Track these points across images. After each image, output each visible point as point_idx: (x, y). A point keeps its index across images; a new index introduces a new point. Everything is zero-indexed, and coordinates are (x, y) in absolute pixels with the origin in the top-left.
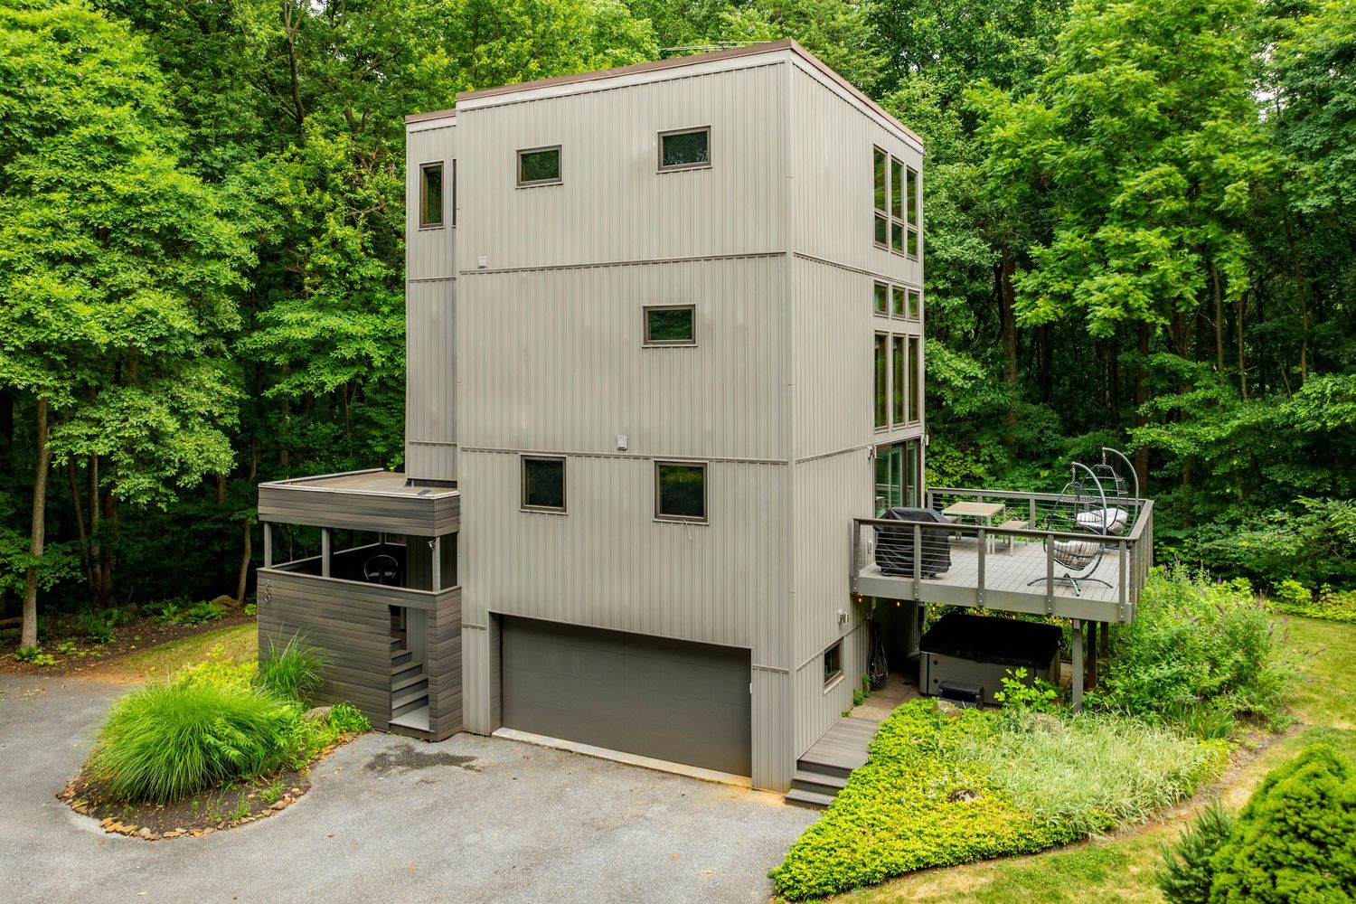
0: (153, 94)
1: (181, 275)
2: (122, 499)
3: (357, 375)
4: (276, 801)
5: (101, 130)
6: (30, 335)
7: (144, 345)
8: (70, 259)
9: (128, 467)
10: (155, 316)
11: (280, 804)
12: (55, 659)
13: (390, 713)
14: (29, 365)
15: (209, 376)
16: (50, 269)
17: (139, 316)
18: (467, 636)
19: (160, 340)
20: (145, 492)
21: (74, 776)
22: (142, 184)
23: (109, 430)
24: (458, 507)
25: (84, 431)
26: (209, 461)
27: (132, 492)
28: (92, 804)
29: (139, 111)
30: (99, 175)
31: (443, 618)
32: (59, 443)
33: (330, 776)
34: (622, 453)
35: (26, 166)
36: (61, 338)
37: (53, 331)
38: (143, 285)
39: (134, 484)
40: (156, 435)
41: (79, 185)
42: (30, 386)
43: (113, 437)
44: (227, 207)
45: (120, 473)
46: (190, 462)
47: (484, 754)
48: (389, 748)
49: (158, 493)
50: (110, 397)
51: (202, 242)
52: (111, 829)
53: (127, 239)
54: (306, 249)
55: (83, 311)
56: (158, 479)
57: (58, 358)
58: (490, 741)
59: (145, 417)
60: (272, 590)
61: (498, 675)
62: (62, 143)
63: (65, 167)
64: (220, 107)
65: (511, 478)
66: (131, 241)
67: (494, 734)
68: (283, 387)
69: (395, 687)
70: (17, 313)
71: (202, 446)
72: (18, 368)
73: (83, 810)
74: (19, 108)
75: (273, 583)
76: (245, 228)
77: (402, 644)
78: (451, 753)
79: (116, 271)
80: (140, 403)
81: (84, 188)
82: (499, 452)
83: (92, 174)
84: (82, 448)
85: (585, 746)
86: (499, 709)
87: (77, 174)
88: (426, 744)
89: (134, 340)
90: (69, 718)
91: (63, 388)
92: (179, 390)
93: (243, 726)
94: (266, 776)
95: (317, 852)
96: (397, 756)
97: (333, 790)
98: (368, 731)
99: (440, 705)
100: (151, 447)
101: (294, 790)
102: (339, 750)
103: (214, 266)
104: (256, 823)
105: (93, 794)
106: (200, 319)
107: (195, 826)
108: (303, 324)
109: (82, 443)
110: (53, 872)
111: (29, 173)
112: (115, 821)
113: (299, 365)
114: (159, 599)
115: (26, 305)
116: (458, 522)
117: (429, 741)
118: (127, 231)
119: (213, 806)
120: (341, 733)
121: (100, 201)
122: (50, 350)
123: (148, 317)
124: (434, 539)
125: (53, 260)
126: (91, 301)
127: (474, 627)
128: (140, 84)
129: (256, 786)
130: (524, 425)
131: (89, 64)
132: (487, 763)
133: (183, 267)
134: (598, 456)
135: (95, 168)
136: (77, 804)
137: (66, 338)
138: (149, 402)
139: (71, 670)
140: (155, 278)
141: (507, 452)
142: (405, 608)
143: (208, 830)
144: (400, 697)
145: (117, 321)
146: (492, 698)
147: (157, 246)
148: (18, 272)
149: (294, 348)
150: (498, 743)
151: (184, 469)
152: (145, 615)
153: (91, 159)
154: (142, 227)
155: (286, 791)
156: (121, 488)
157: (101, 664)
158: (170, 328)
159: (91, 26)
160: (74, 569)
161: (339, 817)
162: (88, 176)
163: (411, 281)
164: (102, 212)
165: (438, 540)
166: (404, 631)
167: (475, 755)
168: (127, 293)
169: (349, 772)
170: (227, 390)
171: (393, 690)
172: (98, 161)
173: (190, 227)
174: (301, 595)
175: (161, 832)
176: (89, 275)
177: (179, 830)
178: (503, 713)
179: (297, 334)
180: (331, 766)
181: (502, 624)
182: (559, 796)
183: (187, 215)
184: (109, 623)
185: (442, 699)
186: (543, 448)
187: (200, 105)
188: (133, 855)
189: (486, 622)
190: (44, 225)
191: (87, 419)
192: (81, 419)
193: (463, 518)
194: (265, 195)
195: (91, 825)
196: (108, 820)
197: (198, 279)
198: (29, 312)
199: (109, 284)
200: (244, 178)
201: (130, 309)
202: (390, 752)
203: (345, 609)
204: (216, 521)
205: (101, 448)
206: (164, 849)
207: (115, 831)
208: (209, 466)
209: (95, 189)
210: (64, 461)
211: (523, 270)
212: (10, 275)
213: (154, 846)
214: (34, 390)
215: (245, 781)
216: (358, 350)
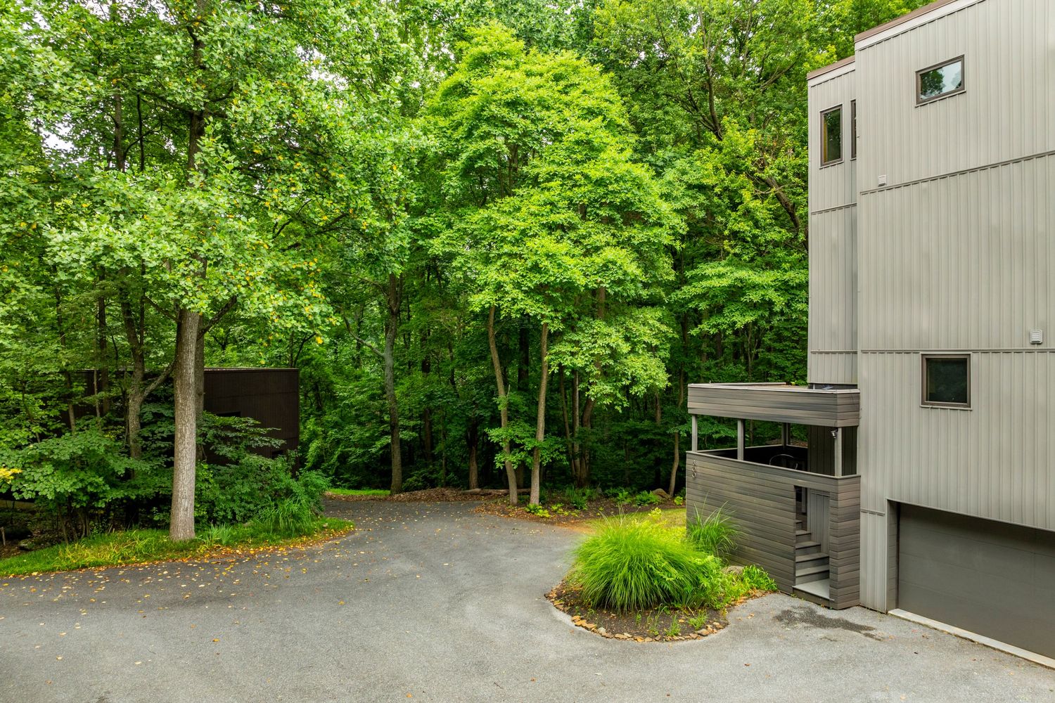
0: (616, 111)
1: (634, 237)
2: (593, 399)
3: (762, 317)
4: (700, 628)
5: (581, 135)
6: (537, 279)
7: (608, 286)
8: (561, 227)
9: (596, 377)
10: (615, 265)
11: (704, 631)
12: (550, 514)
13: (794, 578)
14: (536, 301)
15: (651, 315)
16: (549, 234)
17: (605, 265)
18: (865, 520)
19: (619, 282)
20: (608, 395)
21: (557, 585)
22: (608, 170)
23: (585, 349)
24: (859, 404)
25: (569, 349)
26: (651, 378)
27: (599, 395)
28: (567, 605)
29: (606, 122)
30: (580, 167)
31: (843, 501)
32: (553, 357)
33: (744, 619)
34: (1036, 347)
35: (535, 167)
36: (555, 280)
37: (551, 276)
38: (608, 244)
39: (600, 389)
40: (614, 354)
41: (567, 175)
42: (537, 315)
43: (587, 354)
44: (665, 190)
45: (591, 381)
46: (638, 376)
47: (883, 627)
48: (793, 607)
49: (616, 398)
50: (586, 326)
51: (649, 212)
52: (579, 623)
53: (598, 212)
54: (723, 219)
55: (568, 261)
56: (616, 387)
57: (554, 295)
58: (887, 618)
59: (608, 340)
60: (698, 469)
61: (894, 559)
62: (557, 148)
63: (559, 164)
64: (660, 120)
65: (912, 376)
66: (601, 213)
67: (890, 612)
68: (705, 326)
69: (799, 559)
70: (529, 263)
71: (646, 366)
72: (529, 302)
73: (561, 607)
74: (532, 127)
75: (697, 463)
76: (678, 206)
77: (802, 524)
78: (851, 620)
79: (590, 236)
80: (605, 330)
81: (570, 177)
82: (899, 352)
83: (575, 167)
84: (567, 361)
85: (988, 639)
86: (894, 591)
87: (566, 168)
88: (826, 610)
89: (601, 282)
90: (555, 550)
91: (556, 317)
92: (630, 323)
93: (676, 564)
94: (693, 609)
95: (735, 675)
96: (800, 614)
97: (745, 631)
98: (775, 592)
99: (840, 577)
100: (611, 362)
101: (715, 623)
102: (750, 601)
103: (657, 230)
104: (685, 642)
105: (568, 598)
106: (646, 272)
107: (639, 634)
108: (720, 276)
109: (567, 357)
110: (539, 644)
111: (536, 171)
112: (582, 619)
113: (717, 310)
114: (615, 486)
115: (534, 258)
116: (858, 417)
117: (829, 608)
118: (598, 206)
119: (652, 621)
120: (752, 588)
121: (580, 186)
122: (549, 290)
123: (610, 266)
124: (836, 429)
125: (551, 228)
126: (574, 256)
127: (872, 513)
128: (606, 104)
129: (685, 614)
130: (925, 325)
131: (575, 93)
132: (886, 635)
133: (635, 231)
134: (1007, 352)
135: (577, 163)
136: (557, 603)
137: (558, 280)
138: (612, 330)
139: (559, 522)
140: (616, 240)
141: (908, 352)
142: (806, 489)
143: (648, 639)
144: (801, 568)
145: (590, 269)
146: (889, 579)
147: (618, 216)
148: (530, 236)
149: (713, 296)
150: (895, 620)
151: (634, 381)
152: (607, 497)
153: (575, 156)
154: (608, 202)
155: (709, 623)
156: (593, 390)
157: (576, 522)
158: (625, 274)
159: (576, 70)
160: (562, 453)
161: (753, 652)
162: (573, 169)
163: (813, 214)
164: (582, 193)
165: (840, 430)
166: (805, 514)
167: (874, 626)
168: (597, 249)
169: (760, 619)
170: (664, 328)
171: (797, 561)
172: (579, 157)
173: (640, 201)
174: (720, 474)
175: (614, 633)
176: (572, 238)
177: (626, 635)
178: (899, 595)
179: (716, 283)
180: (745, 612)
181: (900, 512)
182: (967, 678)
183: (638, 193)
184: (585, 498)
185: (842, 573)
186: (945, 345)
187: (646, 120)
188: (593, 645)
189: (885, 509)
190: (546, 204)
191: (571, 342)
192: (566, 341)
193: (863, 413)
194: (693, 181)
195: (566, 618)
196: (577, 617)
197: (646, 240)
198: (536, 262)
199: (585, 244)
200: (678, 170)
201: (598, 260)
202: (795, 611)
203: (756, 487)
204: (655, 434)
205: (579, 362)
206: (614, 646)
207: (581, 625)
208: (651, 381)
209: (577, 177)
210: (556, 370)
211: (924, 181)
212: (525, 239)
213: (608, 643)
214: (539, 317)
215: (676, 609)
216: (762, 295)
